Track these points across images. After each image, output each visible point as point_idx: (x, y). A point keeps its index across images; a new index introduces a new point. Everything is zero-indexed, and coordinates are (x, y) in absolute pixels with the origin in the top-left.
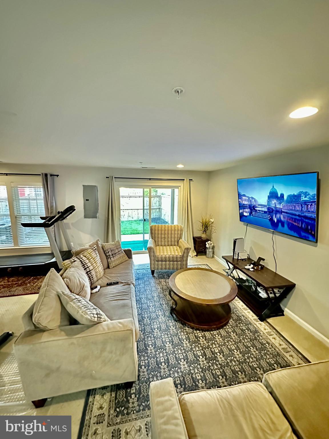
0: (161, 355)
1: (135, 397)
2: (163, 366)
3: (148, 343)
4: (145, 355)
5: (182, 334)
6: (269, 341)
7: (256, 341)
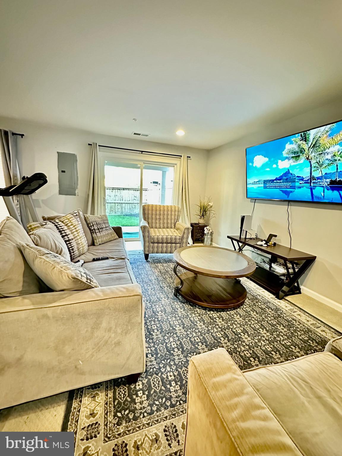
0: (171, 340)
1: (144, 394)
2: (177, 352)
3: (152, 328)
4: (150, 341)
5: (194, 315)
6: (294, 318)
7: (280, 319)
